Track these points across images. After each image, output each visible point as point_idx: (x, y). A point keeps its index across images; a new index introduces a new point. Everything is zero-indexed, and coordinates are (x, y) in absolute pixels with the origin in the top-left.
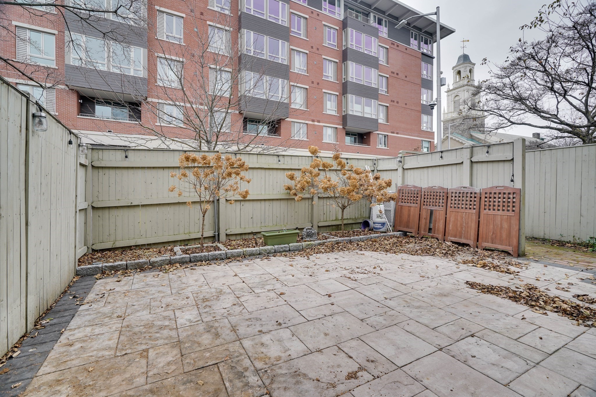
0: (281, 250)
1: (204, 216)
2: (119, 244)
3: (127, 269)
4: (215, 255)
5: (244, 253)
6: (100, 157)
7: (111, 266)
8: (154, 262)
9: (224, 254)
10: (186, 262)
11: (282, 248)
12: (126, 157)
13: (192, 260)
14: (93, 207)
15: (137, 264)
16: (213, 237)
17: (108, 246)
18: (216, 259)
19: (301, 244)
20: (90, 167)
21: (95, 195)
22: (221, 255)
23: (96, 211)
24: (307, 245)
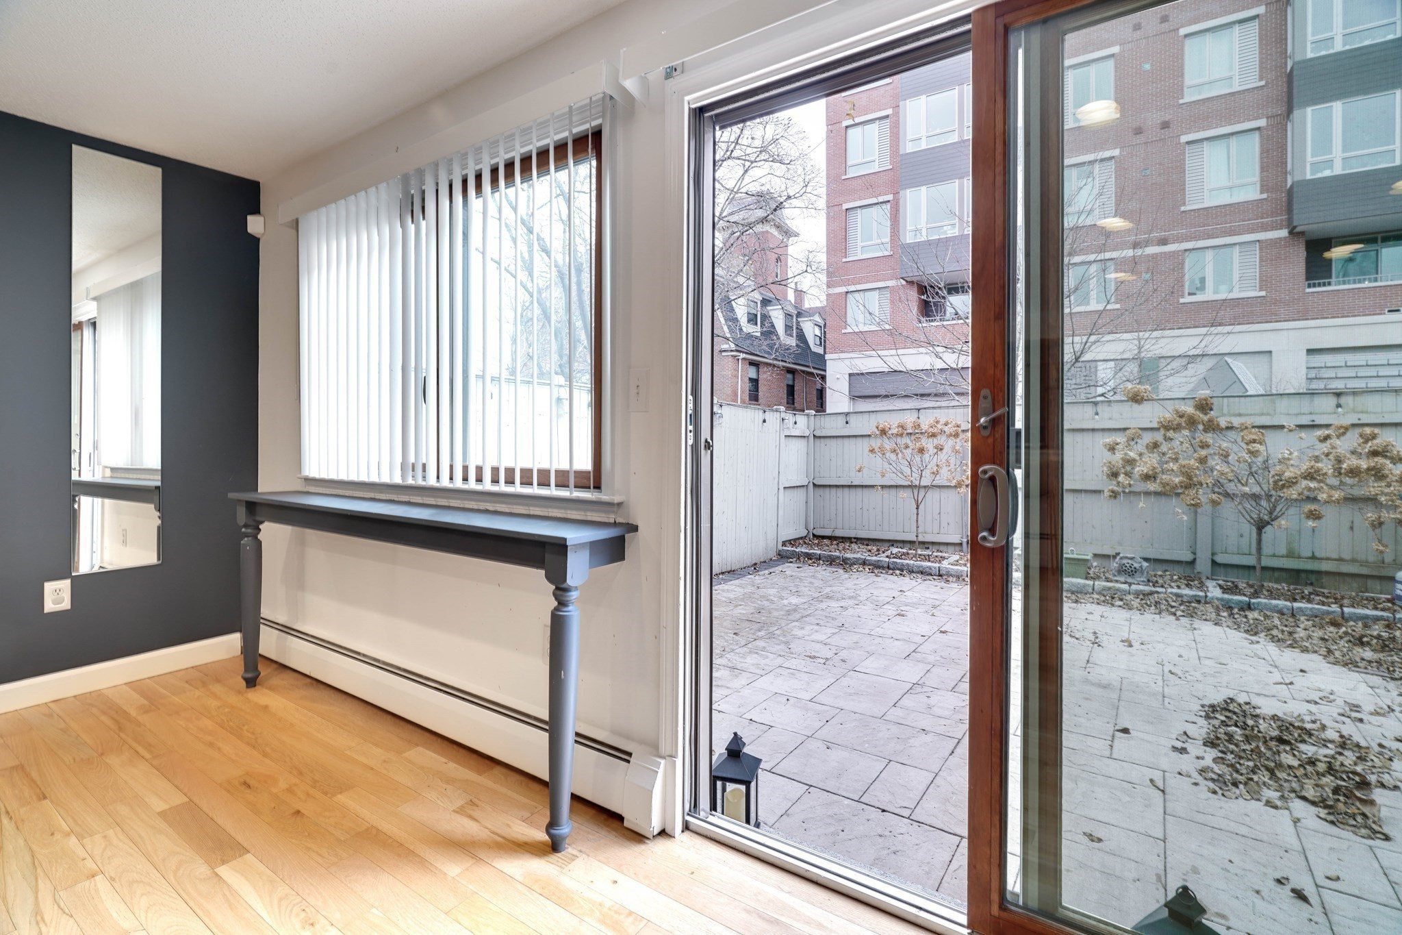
1: (917, 508)
2: (839, 533)
3: (820, 559)
4: (922, 566)
6: (822, 425)
7: (806, 553)
8: (847, 559)
9: (935, 568)
10: (883, 568)
12: (847, 423)
13: (891, 566)
14: (814, 484)
15: (830, 556)
16: (961, 544)
17: (828, 533)
18: (923, 572)
19: (1091, 583)
20: (812, 438)
21: (817, 470)
22: (930, 569)
23: (817, 489)
24: (1105, 589)
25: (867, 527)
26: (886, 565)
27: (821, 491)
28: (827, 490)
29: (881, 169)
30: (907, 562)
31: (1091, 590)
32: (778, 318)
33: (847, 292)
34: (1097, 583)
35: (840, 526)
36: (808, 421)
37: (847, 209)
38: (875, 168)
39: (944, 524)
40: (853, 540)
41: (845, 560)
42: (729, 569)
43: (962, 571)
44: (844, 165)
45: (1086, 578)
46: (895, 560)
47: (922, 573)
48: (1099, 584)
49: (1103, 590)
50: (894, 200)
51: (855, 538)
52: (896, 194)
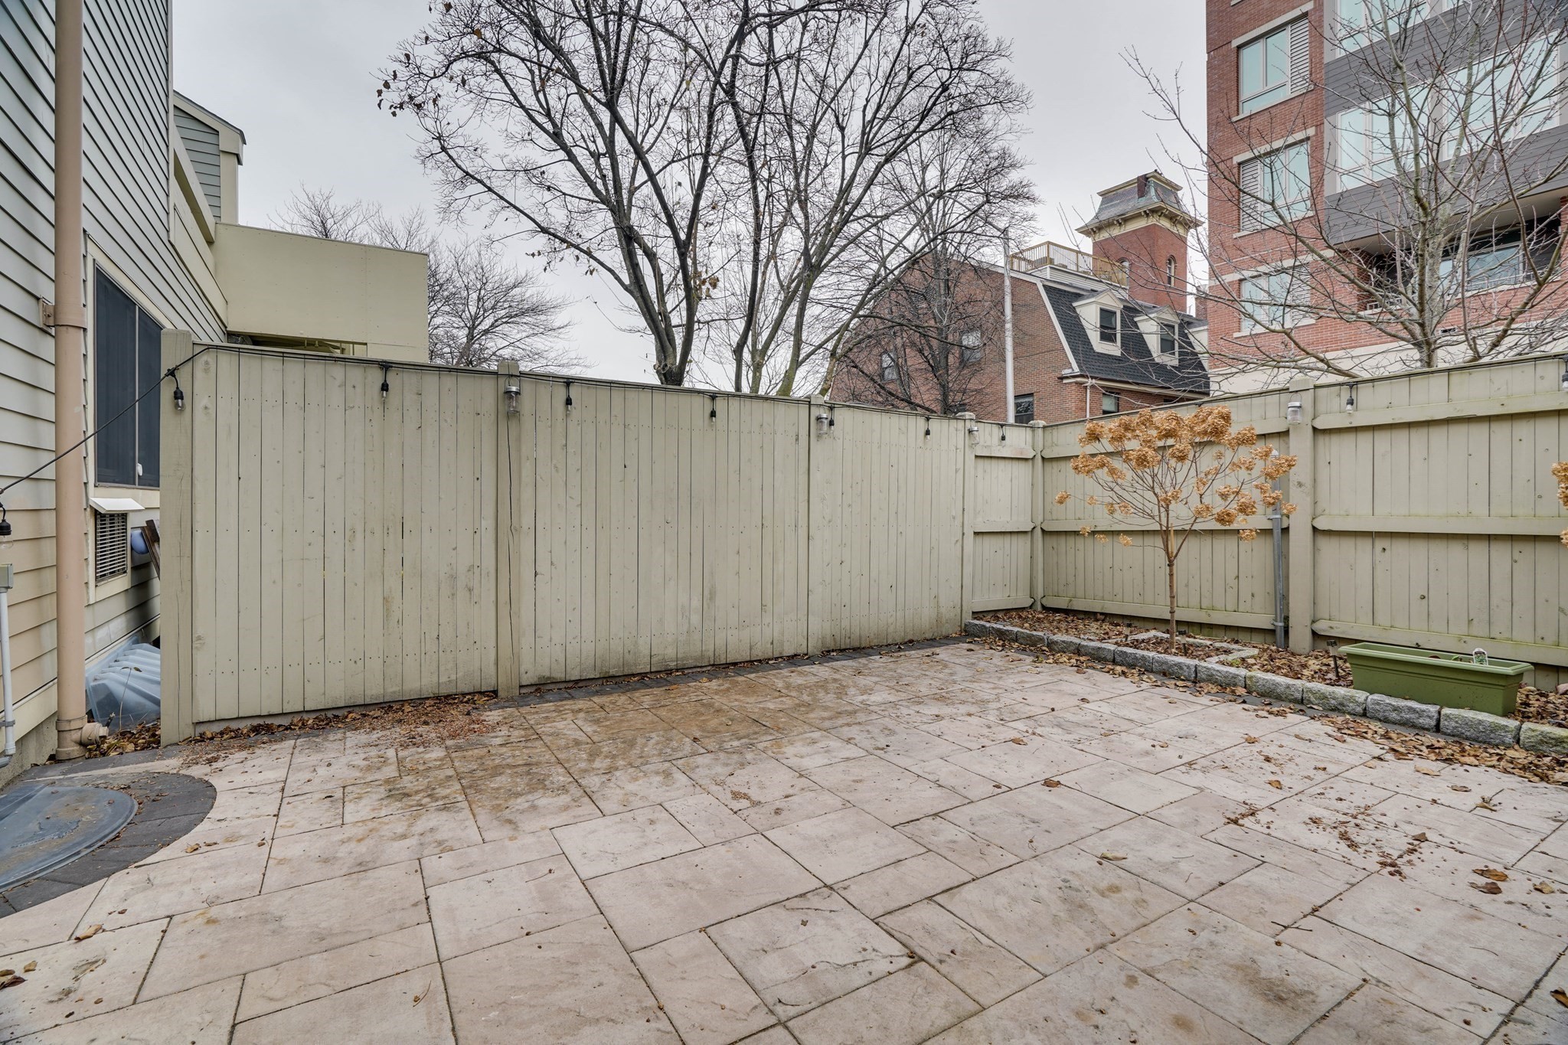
0: (1394, 716)
1: (1171, 565)
2: (1078, 605)
4: (1166, 663)
5: (1248, 682)
8: (1056, 643)
9: (1188, 667)
11: (1396, 709)
13: (1118, 659)
14: (1043, 531)
15: (1030, 636)
16: (1273, 632)
17: (1062, 603)
18: (1167, 673)
19: (1512, 723)
20: (1039, 460)
21: (1048, 509)
22: (1181, 668)
23: (1048, 538)
24: (1546, 740)
25: (1119, 597)
26: (1110, 657)
27: (1052, 541)
28: (1062, 539)
29: (1293, 95)
30: (1145, 653)
31: (1509, 739)
32: (1149, 328)
33: (1241, 281)
34: (1527, 725)
35: (1080, 593)
36: (1034, 436)
37: (1240, 164)
38: (1285, 94)
39: (1245, 595)
40: (1099, 616)
41: (1051, 645)
42: (857, 645)
43: (1235, 676)
44: (1235, 102)
45: (1506, 714)
46: (1125, 649)
47: (1165, 674)
48: (1532, 729)
49: (1542, 742)
50: (1316, 134)
51: (1102, 614)
52: (1319, 126)
